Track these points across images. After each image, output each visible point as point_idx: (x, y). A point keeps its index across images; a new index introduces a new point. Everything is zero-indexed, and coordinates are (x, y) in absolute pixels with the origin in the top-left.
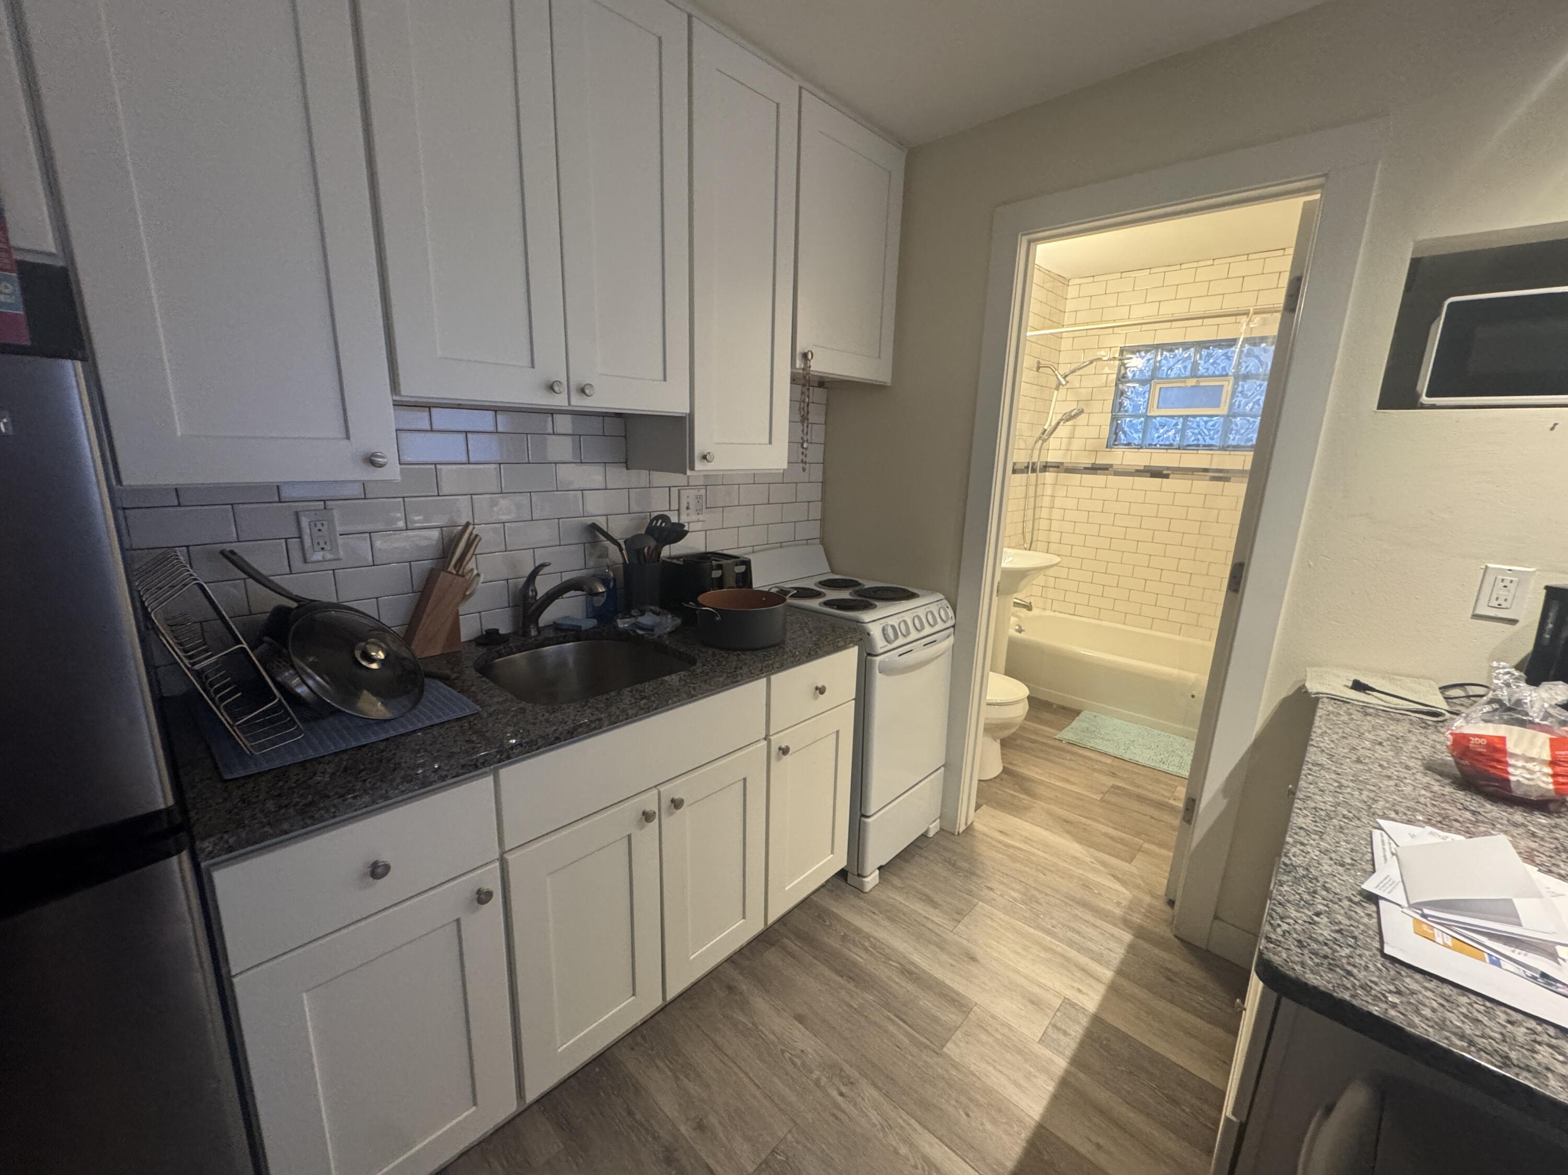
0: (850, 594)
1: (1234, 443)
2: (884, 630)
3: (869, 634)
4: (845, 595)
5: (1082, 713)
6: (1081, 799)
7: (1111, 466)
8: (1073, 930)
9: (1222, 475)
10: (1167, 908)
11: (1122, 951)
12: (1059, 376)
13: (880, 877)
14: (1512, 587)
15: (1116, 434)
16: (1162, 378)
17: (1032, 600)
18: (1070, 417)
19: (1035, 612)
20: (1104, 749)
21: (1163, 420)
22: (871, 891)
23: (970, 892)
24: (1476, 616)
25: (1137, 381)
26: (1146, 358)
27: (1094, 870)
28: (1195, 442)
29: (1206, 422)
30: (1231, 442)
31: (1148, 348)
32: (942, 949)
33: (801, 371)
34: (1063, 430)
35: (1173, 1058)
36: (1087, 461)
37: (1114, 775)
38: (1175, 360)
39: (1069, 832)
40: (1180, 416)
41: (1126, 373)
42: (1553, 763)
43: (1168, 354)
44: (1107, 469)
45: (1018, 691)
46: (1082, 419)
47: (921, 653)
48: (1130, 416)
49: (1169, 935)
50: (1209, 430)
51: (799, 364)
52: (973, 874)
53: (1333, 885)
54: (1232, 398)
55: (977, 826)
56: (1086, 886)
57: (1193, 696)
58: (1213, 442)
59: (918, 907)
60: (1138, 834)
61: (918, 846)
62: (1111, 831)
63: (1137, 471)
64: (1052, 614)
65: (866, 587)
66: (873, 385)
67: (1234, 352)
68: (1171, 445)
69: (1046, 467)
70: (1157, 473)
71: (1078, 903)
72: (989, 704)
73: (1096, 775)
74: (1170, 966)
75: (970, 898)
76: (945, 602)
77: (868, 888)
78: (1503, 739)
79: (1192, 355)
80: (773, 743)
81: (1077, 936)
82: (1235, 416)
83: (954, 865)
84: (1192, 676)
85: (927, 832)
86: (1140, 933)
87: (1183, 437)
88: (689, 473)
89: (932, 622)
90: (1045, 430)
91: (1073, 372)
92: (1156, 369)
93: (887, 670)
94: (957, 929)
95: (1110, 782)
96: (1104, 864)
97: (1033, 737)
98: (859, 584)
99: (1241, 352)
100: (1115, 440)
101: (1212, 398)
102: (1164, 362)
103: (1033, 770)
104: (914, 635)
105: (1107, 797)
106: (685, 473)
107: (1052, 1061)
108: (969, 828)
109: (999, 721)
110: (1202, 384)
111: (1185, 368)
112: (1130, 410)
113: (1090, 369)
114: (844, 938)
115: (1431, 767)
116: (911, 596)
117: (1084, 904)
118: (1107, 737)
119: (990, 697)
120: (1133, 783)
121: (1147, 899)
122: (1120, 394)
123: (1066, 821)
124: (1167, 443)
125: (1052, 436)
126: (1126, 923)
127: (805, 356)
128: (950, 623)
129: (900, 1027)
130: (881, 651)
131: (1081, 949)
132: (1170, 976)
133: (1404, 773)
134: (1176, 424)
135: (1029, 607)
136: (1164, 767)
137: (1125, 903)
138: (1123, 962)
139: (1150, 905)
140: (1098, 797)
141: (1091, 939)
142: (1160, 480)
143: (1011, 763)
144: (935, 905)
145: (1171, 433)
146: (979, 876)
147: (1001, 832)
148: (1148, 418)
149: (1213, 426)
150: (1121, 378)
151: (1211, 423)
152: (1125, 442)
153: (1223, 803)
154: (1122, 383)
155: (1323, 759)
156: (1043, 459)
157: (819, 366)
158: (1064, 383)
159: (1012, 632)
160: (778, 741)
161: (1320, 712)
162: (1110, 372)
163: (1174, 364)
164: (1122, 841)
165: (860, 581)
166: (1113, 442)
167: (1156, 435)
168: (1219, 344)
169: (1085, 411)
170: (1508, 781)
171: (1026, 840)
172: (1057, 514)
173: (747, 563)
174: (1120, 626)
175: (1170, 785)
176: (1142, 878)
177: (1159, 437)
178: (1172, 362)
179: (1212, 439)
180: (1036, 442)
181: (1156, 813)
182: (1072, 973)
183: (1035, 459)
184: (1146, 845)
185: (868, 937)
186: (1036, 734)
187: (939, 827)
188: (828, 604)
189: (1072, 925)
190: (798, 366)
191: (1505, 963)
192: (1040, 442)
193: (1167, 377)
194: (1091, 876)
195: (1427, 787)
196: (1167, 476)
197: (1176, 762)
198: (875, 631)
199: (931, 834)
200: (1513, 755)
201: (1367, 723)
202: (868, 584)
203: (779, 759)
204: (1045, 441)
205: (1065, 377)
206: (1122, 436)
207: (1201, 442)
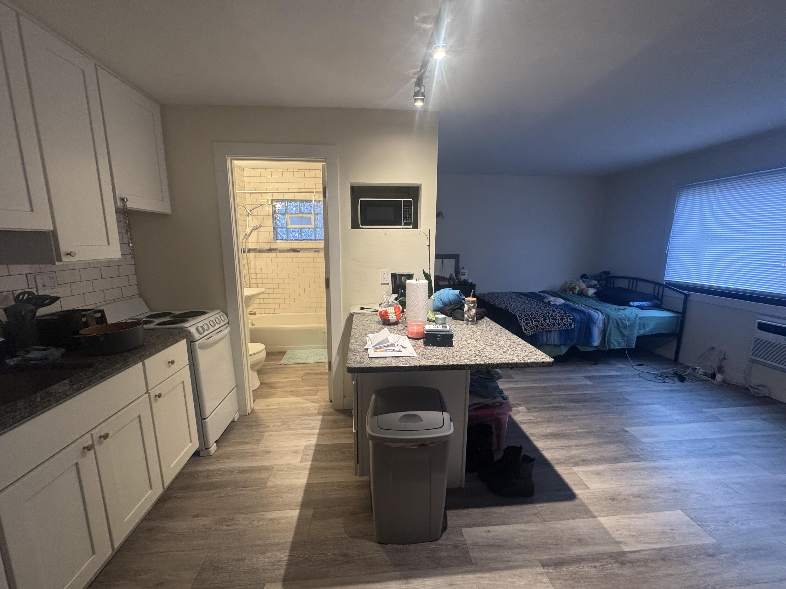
0: (169, 318)
1: (319, 238)
2: (197, 329)
3: (190, 332)
4: (167, 319)
5: (287, 352)
6: (294, 382)
7: (277, 248)
8: (302, 424)
9: (317, 250)
10: (331, 404)
11: (320, 422)
12: (248, 211)
13: (217, 447)
14: (386, 275)
15: (276, 235)
16: (289, 213)
17: (255, 310)
18: (256, 228)
19: (258, 315)
20: (298, 362)
21: (293, 229)
22: (214, 453)
23: (260, 432)
24: (382, 284)
25: (280, 214)
26: (282, 205)
27: (305, 403)
28: (306, 238)
29: (308, 230)
30: (317, 238)
31: (282, 201)
32: (255, 456)
33: (122, 207)
34: (254, 234)
35: (341, 443)
36: (267, 247)
37: (304, 370)
38: (293, 206)
39: (292, 395)
40: (299, 228)
41: (275, 210)
42: (395, 313)
43: (290, 204)
44: (276, 250)
45: (260, 347)
46: (261, 229)
47: (216, 337)
48: (281, 228)
49: (333, 411)
50: (310, 233)
51: (119, 203)
52: (259, 425)
53: (359, 350)
54: (315, 222)
55: (256, 408)
56: (303, 409)
57: (324, 332)
58: (312, 238)
59: (240, 448)
60: (316, 385)
61: (231, 427)
62: (307, 388)
63: (288, 250)
64: (265, 315)
65: (176, 314)
66: (161, 214)
67: (312, 205)
68: (298, 239)
69: (249, 251)
70: (295, 250)
71: (302, 415)
72: (250, 355)
73: (297, 372)
74: (335, 419)
75: (261, 434)
76: (222, 313)
77: (212, 452)
78: (387, 310)
79: (298, 205)
80: (151, 394)
81: (304, 426)
82: (317, 228)
83: (250, 426)
84: (322, 325)
85: (234, 419)
86: (324, 414)
87: (301, 236)
88: (57, 263)
89: (218, 322)
90: (246, 234)
91: (254, 209)
92: (286, 209)
93: (203, 347)
94: (259, 446)
95: (303, 372)
96: (307, 399)
97: (270, 367)
98: (172, 314)
99: (314, 205)
100: (277, 238)
101: (308, 221)
102: (289, 207)
103: (273, 379)
104: (212, 329)
105: (303, 378)
106: (55, 264)
107: (306, 465)
108: (253, 411)
109: (255, 362)
110: (304, 216)
111: (297, 209)
112: (280, 226)
113: (261, 208)
114: (207, 477)
115: (377, 322)
116: (204, 313)
117: (304, 415)
118: (298, 357)
119: (251, 352)
120: (311, 370)
121: (324, 403)
122: (275, 219)
123: (291, 392)
124: (296, 238)
125: (250, 236)
126: (319, 414)
127: (122, 200)
128: (226, 322)
129: (246, 490)
130: (198, 339)
131: (307, 429)
132: (335, 422)
133: (373, 325)
134: (298, 231)
135: (255, 314)
136: (320, 361)
137: (317, 408)
138: (321, 425)
139: (325, 405)
140: (300, 379)
141: (309, 424)
142: (297, 253)
143: (263, 380)
144: (247, 443)
145: (297, 235)
146: (262, 425)
147: (267, 406)
148: (287, 229)
149: (311, 232)
150: (274, 212)
151: (310, 231)
152: (281, 239)
153: (338, 358)
154: (275, 214)
155: (356, 327)
156: (248, 247)
157: (132, 204)
158: (251, 213)
159: (250, 326)
160: (153, 392)
161: (354, 317)
162: (270, 209)
163: (293, 207)
164: (312, 390)
165: (173, 312)
166: (276, 239)
167: (292, 235)
168: (307, 201)
169: (262, 225)
170: (389, 319)
171: (278, 404)
172: (258, 271)
173: (102, 311)
174: (294, 314)
175: (323, 366)
176: (321, 398)
177: (293, 236)
178: (292, 207)
179: (311, 237)
180: (243, 239)
181: (321, 377)
182: (305, 437)
183: (244, 247)
184: (320, 388)
185: (219, 470)
186: (270, 365)
187: (239, 415)
188: (159, 324)
189: (302, 423)
190: (119, 204)
191: (388, 350)
192: (245, 239)
193: (291, 213)
194: (305, 405)
195: (377, 327)
196: (299, 252)
197: (324, 358)
198: (193, 330)
199: (236, 420)
200: (389, 313)
201: (364, 317)
202: (177, 313)
203: (156, 401)
204: (247, 239)
205: (251, 211)
206: (279, 236)
207: (308, 238)
